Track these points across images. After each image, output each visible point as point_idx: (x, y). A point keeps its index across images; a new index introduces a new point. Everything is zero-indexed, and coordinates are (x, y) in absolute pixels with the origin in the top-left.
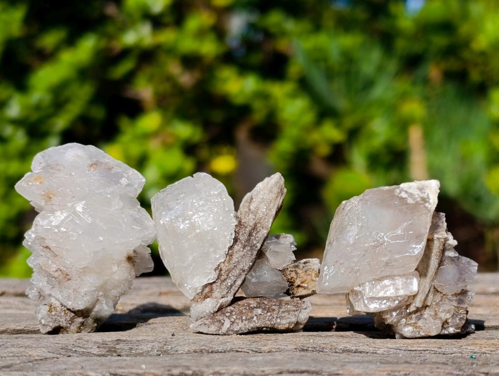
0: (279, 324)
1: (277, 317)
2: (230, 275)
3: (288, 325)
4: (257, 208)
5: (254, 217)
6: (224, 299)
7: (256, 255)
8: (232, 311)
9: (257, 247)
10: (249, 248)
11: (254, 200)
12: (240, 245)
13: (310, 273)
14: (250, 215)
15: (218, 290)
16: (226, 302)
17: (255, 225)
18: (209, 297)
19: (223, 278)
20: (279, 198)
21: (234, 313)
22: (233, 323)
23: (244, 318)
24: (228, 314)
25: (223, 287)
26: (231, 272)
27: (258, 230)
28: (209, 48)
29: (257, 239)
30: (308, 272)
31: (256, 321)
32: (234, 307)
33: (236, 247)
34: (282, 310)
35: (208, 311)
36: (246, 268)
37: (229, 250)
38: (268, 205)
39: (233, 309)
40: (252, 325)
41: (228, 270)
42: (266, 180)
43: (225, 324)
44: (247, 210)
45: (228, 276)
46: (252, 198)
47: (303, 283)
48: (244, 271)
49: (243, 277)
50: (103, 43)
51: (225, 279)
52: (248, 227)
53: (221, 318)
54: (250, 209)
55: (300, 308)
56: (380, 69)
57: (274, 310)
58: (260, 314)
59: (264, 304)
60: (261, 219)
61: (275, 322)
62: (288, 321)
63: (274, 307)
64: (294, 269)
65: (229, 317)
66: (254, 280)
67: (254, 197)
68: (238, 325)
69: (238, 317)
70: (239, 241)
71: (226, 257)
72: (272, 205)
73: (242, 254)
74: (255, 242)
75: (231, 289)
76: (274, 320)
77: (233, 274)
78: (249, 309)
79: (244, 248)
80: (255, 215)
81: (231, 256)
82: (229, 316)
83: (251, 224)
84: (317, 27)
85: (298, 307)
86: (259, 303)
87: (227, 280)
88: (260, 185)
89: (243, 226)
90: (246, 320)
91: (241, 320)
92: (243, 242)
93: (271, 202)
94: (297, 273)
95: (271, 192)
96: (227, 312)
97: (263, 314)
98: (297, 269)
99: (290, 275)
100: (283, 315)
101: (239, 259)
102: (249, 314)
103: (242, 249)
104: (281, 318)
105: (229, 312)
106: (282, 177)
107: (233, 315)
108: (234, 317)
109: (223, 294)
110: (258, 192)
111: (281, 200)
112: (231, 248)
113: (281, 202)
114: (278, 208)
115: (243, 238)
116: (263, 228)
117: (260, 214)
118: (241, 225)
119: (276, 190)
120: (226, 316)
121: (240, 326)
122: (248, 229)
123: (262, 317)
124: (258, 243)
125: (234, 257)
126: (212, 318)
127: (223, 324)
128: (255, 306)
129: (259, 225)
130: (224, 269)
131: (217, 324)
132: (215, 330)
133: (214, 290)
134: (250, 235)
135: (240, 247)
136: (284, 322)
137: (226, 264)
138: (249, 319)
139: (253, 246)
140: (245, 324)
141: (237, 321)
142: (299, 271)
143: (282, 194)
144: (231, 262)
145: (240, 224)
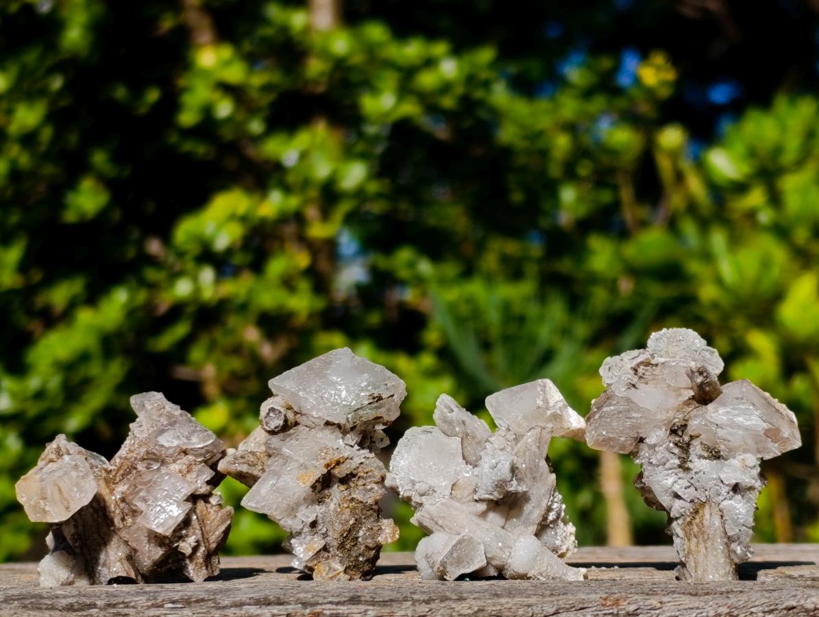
28: (302, 303)
50: (142, 296)
56: (565, 332)
84: (468, 272)
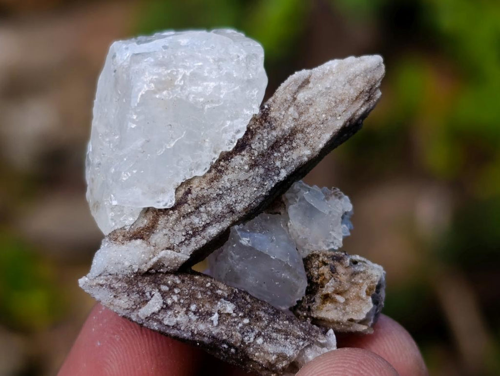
0: (258, 348)
1: (259, 335)
2: (202, 209)
3: (274, 357)
4: (310, 102)
5: (296, 115)
6: (169, 251)
7: (270, 192)
8: (175, 286)
9: (278, 175)
10: (262, 171)
11: (310, 85)
12: (246, 158)
13: (361, 281)
14: (291, 109)
15: (165, 231)
16: (171, 261)
17: (293, 132)
18: (142, 238)
19: (187, 208)
20: (362, 102)
21: (176, 291)
22: (166, 308)
23: (193, 307)
24: (164, 288)
25: (179, 227)
26: (207, 205)
27: (294, 145)
29: (284, 159)
30: (356, 278)
31: (216, 323)
32: (183, 281)
33: (237, 160)
34: (276, 326)
35: (127, 264)
36: (239, 208)
37: (219, 160)
38: (334, 104)
39: (178, 282)
40: (202, 327)
41: (203, 197)
42: (351, 59)
43: (150, 303)
44: (289, 97)
45: (197, 208)
46: (307, 82)
47: (338, 294)
48: (232, 212)
49: (226, 224)
51: (189, 215)
52: (278, 129)
53: (148, 289)
54: (295, 99)
55: (313, 339)
57: (259, 319)
58: (229, 314)
59: (245, 300)
60: (309, 125)
61: (252, 340)
62: (280, 349)
63: (262, 314)
64: (330, 262)
65: (164, 295)
66: (245, 241)
67: (311, 80)
68: (176, 317)
69: (182, 301)
70: (248, 148)
71: (210, 171)
72: (341, 108)
73: (243, 179)
74: (278, 164)
75: (193, 239)
76: (252, 335)
77: (209, 209)
78: (210, 296)
79: (252, 166)
80: (301, 114)
81: (220, 171)
82: (165, 292)
83: (286, 127)
85: (309, 334)
86: (235, 293)
87: (193, 217)
88: (333, 65)
89: (267, 124)
90: (195, 313)
91: (185, 309)
92: (256, 154)
93: (342, 101)
94: (333, 271)
95: (350, 82)
96: (166, 284)
97: (234, 315)
98: (336, 263)
99: (318, 268)
100: (274, 335)
101: (234, 184)
102: (208, 306)
103: (246, 167)
104: (269, 339)
105: (168, 285)
106: (383, 66)
107: (174, 293)
108: (175, 298)
109: (172, 241)
110: (325, 75)
111: (363, 109)
112: (226, 157)
113: (360, 113)
114: (350, 120)
115: (258, 145)
116: (305, 144)
117: (311, 115)
118: (265, 120)
119: (361, 84)
120: (160, 291)
121: (178, 319)
122: (274, 133)
123: (229, 320)
124: (284, 168)
125: (225, 178)
126: (130, 282)
127: (147, 301)
128: (226, 295)
129: (299, 135)
130: (195, 191)
131: (135, 296)
132: (127, 306)
133: (159, 227)
134: (275, 146)
135: (245, 164)
136: (270, 348)
137: (204, 185)
138: (201, 314)
139: (270, 171)
140: (190, 320)
141: (177, 308)
142: (340, 269)
143: (370, 98)
144: (215, 183)
145: (263, 118)
